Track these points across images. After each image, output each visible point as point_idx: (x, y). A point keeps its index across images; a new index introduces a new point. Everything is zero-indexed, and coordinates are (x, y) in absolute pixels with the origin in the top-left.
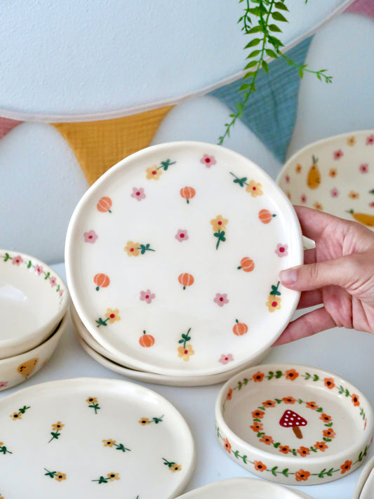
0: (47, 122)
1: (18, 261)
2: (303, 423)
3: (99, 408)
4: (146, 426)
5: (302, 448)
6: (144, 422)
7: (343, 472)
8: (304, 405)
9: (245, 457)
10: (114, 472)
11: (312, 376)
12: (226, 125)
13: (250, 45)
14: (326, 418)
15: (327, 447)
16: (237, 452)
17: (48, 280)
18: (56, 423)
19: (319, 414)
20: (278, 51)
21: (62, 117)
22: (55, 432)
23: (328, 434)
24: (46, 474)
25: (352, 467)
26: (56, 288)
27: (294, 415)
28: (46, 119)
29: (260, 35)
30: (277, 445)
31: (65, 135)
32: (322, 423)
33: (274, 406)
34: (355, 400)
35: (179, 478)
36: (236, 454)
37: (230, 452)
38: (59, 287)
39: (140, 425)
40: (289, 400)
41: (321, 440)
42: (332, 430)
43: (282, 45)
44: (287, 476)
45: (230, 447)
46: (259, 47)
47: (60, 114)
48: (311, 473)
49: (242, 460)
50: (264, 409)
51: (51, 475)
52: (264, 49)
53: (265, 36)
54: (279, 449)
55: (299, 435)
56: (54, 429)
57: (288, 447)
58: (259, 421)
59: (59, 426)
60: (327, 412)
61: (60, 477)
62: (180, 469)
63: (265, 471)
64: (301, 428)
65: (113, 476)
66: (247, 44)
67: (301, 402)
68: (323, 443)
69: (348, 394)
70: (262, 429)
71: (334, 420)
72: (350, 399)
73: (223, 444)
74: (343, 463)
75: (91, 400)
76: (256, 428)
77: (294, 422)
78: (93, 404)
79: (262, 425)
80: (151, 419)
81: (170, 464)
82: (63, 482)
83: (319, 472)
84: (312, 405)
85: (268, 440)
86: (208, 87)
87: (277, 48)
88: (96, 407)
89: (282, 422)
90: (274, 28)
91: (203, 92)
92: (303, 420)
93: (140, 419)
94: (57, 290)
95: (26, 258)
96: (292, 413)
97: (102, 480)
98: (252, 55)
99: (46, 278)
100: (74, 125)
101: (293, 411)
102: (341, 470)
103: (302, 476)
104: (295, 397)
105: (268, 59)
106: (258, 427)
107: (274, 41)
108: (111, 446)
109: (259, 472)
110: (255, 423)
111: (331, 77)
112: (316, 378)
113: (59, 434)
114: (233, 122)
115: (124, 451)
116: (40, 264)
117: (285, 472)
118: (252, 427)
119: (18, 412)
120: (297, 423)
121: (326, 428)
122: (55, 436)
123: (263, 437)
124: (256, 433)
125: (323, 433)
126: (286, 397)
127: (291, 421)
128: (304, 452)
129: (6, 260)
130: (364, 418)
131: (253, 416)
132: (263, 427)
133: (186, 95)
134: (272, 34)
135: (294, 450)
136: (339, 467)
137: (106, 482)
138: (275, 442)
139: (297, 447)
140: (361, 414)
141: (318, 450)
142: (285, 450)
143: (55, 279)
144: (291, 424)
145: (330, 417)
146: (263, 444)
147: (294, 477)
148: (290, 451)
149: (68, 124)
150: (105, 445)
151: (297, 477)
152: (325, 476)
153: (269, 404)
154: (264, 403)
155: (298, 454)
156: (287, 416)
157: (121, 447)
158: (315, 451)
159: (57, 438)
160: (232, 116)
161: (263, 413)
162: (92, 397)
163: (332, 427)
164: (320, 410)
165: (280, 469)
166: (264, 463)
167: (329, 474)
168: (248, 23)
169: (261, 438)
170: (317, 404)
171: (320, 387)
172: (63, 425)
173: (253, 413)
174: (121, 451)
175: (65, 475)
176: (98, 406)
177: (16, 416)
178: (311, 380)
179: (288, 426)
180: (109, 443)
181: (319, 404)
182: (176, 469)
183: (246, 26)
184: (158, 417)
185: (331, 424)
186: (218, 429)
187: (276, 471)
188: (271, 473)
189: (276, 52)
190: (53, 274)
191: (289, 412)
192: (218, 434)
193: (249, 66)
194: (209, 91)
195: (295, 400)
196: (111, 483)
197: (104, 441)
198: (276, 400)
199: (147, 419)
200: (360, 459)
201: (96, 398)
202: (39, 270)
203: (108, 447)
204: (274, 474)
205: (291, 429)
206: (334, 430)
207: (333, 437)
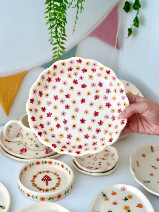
2: (50, 180)
5: (47, 189)
7: (58, 198)
8: (52, 174)
11: (57, 163)
13: (54, 49)
15: (56, 189)
16: (22, 190)
19: (57, 177)
20: (64, 51)
23: (58, 184)
25: (62, 197)
29: (57, 45)
30: (38, 188)
32: (57, 180)
33: (42, 174)
34: (70, 172)
40: (48, 172)
42: (59, 183)
43: (65, 49)
44: (37, 199)
45: (20, 188)
46: (57, 50)
48: (46, 198)
52: (59, 50)
53: (59, 46)
54: (38, 189)
55: (47, 184)
57: (42, 188)
58: (35, 179)
63: (30, 197)
64: (49, 182)
66: (53, 49)
67: (52, 172)
68: (55, 187)
69: (68, 170)
70: (34, 182)
71: (61, 180)
72: (68, 172)
73: (18, 186)
74: (58, 195)
77: (47, 180)
83: (48, 198)
84: (55, 174)
85: (35, 186)
86: (40, 64)
87: (64, 50)
89: (42, 180)
90: (62, 43)
91: (39, 65)
92: (51, 179)
96: (47, 176)
98: (55, 53)
102: (57, 197)
103: (42, 199)
105: (60, 54)
106: (33, 181)
107: (62, 47)
109: (28, 197)
110: (33, 180)
112: (59, 164)
117: (36, 197)
118: (31, 181)
121: (58, 182)
124: (32, 183)
125: (56, 184)
126: (48, 170)
128: (47, 191)
133: (33, 67)
134: (62, 45)
136: (56, 197)
138: (38, 186)
139: (45, 189)
141: (52, 190)
142: (40, 189)
144: (45, 180)
145: (60, 178)
147: (40, 199)
148: (42, 190)
152: (51, 199)
153: (40, 173)
154: (38, 173)
155: (45, 191)
156: (45, 177)
158: (51, 190)
161: (37, 176)
167: (53, 198)
168: (52, 41)
169: (33, 185)
171: (60, 167)
178: (57, 165)
179: (44, 181)
181: (58, 174)
183: (51, 42)
187: (34, 197)
188: (32, 198)
189: (63, 52)
193: (54, 56)
194: (42, 65)
195: (50, 172)
198: (43, 171)
200: (65, 194)
206: (61, 183)
207: (59, 185)
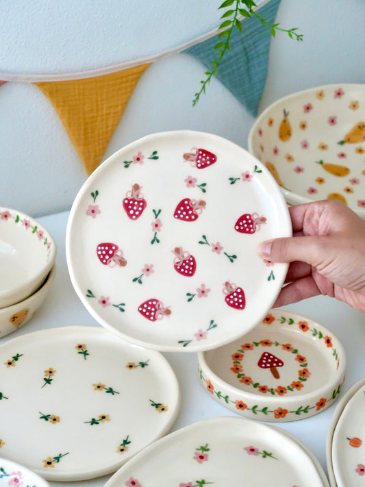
0: (30, 81)
1: (6, 216)
2: (280, 364)
3: (88, 354)
4: (133, 370)
5: (279, 387)
6: (131, 366)
7: (318, 409)
8: (280, 347)
9: (226, 398)
10: (105, 414)
11: (288, 319)
12: (202, 82)
13: (224, 5)
14: (301, 359)
15: (302, 386)
16: (219, 393)
17: (36, 234)
18: (48, 369)
19: (295, 356)
20: (251, 11)
21: (44, 76)
22: (47, 377)
23: (304, 373)
24: (41, 418)
25: (327, 404)
26: (43, 241)
27: (272, 357)
28: (28, 79)
30: (256, 385)
31: (48, 94)
32: (298, 363)
33: (252, 349)
34: (328, 341)
35: (166, 418)
36: (219, 394)
37: (212, 393)
38: (46, 240)
39: (128, 370)
40: (266, 343)
41: (297, 380)
42: (306, 370)
43: (254, 5)
44: (266, 414)
45: (213, 388)
46: (233, 7)
47: (43, 74)
48: (289, 411)
49: (224, 400)
50: (243, 352)
51: (46, 418)
52: (237, 9)
54: (258, 388)
55: (276, 375)
56: (46, 375)
57: (266, 387)
58: (239, 363)
59: (51, 372)
60: (302, 353)
61: (55, 420)
62: (167, 410)
63: (245, 410)
64: (278, 369)
65: (104, 417)
66: (221, 4)
67: (277, 344)
68: (299, 382)
69: (321, 336)
70: (241, 371)
71: (308, 361)
72: (323, 341)
73: (206, 385)
74: (318, 401)
75: (80, 347)
76: (236, 369)
77: (271, 364)
78: (83, 350)
79: (241, 367)
80: (137, 364)
81: (157, 406)
82: (57, 424)
83: (296, 410)
84: (288, 347)
85: (247, 381)
86: (183, 45)
87: (250, 7)
88: (85, 353)
89: (260, 364)
91: (179, 49)
92: (279, 361)
93: (127, 364)
94: (45, 243)
95: (14, 213)
96: (270, 355)
97: (94, 422)
98: (225, 16)
99: (34, 232)
100: (56, 84)
101: (270, 353)
102: (317, 407)
103: (280, 414)
104: (273, 340)
105: (240, 17)
106: (237, 369)
107: (246, 1)
108: (101, 390)
109: (240, 411)
110: (234, 365)
111: (301, 36)
112: (291, 322)
113: (51, 380)
114: (209, 79)
115: (113, 394)
116: (28, 219)
117: (265, 410)
118: (232, 369)
119: (11, 359)
120: (275, 365)
121: (302, 369)
122: (48, 381)
123: (243, 378)
124: (237, 374)
125: (298, 373)
126: (263, 339)
127: (268, 363)
128: (282, 391)
130: (336, 358)
131: (234, 359)
132: (243, 368)
133: (163, 53)
135: (272, 389)
136: (315, 405)
137: (97, 423)
138: (255, 382)
139: (275, 387)
140: (334, 354)
141: (295, 389)
142: (263, 389)
143: (43, 232)
144: (268, 365)
145: (305, 358)
146: (243, 385)
147: (273, 414)
148: (268, 390)
149: (50, 83)
150: (96, 389)
151: (276, 414)
152: (302, 413)
153: (248, 347)
154: (243, 346)
155: (276, 393)
156: (265, 358)
157: (110, 391)
158: (291, 390)
159: (50, 383)
160: (207, 73)
161: (242, 356)
162: (81, 344)
163: (307, 367)
164: (296, 351)
165: (260, 408)
166: (245, 402)
167: (306, 411)
169: (241, 379)
170: (292, 347)
171: (295, 329)
172: (55, 371)
173: (233, 356)
174: (110, 394)
175: (58, 418)
176: (87, 353)
177: (10, 364)
178: (286, 323)
179: (266, 367)
180: (99, 387)
181: (294, 346)
182: (163, 409)
184: (144, 361)
185: (306, 365)
186: (201, 372)
187: (256, 409)
188: (251, 411)
189: (250, 13)
190: (40, 228)
191: (266, 355)
192: (201, 376)
193: (222, 26)
194: (185, 49)
195: (271, 343)
196: (102, 424)
197: (94, 385)
198: (254, 343)
199: (134, 364)
200: (334, 397)
201: (84, 345)
202: (26, 224)
203: (98, 391)
204: (254, 412)
205: (269, 369)
206: (309, 370)
207: (308, 376)
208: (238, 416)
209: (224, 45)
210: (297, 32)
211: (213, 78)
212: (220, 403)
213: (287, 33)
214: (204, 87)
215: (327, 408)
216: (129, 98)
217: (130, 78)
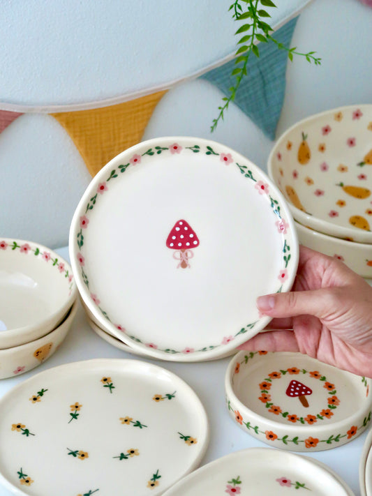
0: (47, 112)
1: (25, 249)
2: (309, 392)
3: (113, 387)
4: (160, 402)
5: (309, 416)
6: (157, 399)
7: (349, 438)
8: (308, 375)
9: (256, 428)
10: (134, 448)
12: (220, 108)
13: (240, 31)
14: (330, 386)
15: (332, 414)
16: (249, 423)
17: (56, 266)
18: (74, 404)
19: (323, 383)
20: (267, 36)
21: (60, 107)
22: (74, 412)
23: (333, 401)
24: (70, 454)
25: (358, 432)
26: (64, 273)
27: (300, 385)
28: (45, 110)
29: (249, 21)
30: (285, 415)
31: (64, 125)
32: (326, 391)
33: (280, 377)
35: (196, 451)
36: (248, 425)
37: (241, 423)
38: (67, 272)
39: (155, 401)
40: (294, 371)
41: (326, 408)
42: (336, 398)
43: (271, 30)
44: (297, 444)
45: (242, 419)
46: (249, 32)
47: (59, 104)
48: (320, 439)
49: (254, 430)
50: (270, 381)
51: (74, 454)
52: (254, 33)
53: (255, 22)
54: (287, 418)
55: (305, 404)
56: (72, 410)
57: (295, 416)
58: (267, 392)
59: (77, 407)
60: (330, 380)
61: (83, 455)
62: (196, 443)
63: (276, 440)
64: (307, 397)
65: (132, 452)
66: (237, 30)
67: (305, 372)
68: (329, 410)
70: (270, 400)
71: (337, 388)
73: (235, 416)
74: (349, 429)
75: (105, 380)
76: (265, 399)
77: (300, 392)
78: (108, 383)
79: (270, 396)
80: (164, 396)
81: (186, 438)
82: (86, 460)
83: (327, 439)
84: (315, 375)
85: (276, 410)
86: (200, 71)
87: (267, 32)
88: (111, 386)
89: (288, 392)
90: (263, 13)
91: (195, 75)
92: (308, 389)
93: (153, 396)
94: (66, 276)
95: (33, 246)
96: (298, 383)
97: (123, 457)
98: (243, 40)
99: (54, 264)
100: (72, 114)
101: (298, 381)
103: (311, 443)
104: (300, 367)
105: (256, 42)
106: (266, 398)
107: (264, 26)
108: (128, 424)
109: (270, 441)
110: (262, 395)
111: (319, 59)
113: (78, 415)
114: (227, 105)
115: (141, 427)
116: (48, 251)
117: (295, 440)
118: (260, 398)
119: (36, 395)
120: (303, 393)
121: (331, 396)
122: (75, 416)
123: (272, 408)
124: (265, 404)
125: (327, 401)
126: (291, 368)
127: (297, 391)
128: (312, 420)
129: (14, 249)
130: (365, 385)
131: (261, 388)
132: (271, 398)
133: (178, 80)
134: (262, 19)
135: (302, 418)
136: (346, 434)
137: (126, 458)
138: (284, 411)
139: (304, 416)
140: (363, 381)
141: (325, 418)
142: (293, 419)
143: (63, 265)
144: (297, 393)
145: (333, 385)
146: (272, 414)
147: (304, 444)
148: (298, 419)
149: (66, 113)
150: (123, 423)
151: (307, 444)
152: (333, 442)
153: (275, 375)
154: (269, 375)
155: (306, 422)
156: (293, 386)
157: (138, 424)
158: (321, 418)
159: (76, 418)
160: (224, 99)
161: (270, 385)
162: (106, 377)
163: (336, 395)
164: (324, 379)
165: (291, 438)
166: (275, 432)
167: (337, 439)
168: (238, 11)
169: (269, 408)
170: (320, 373)
172: (81, 406)
173: (260, 385)
174: (138, 427)
175: (87, 453)
176: (113, 386)
177: (35, 399)
179: (294, 396)
180: (126, 421)
181: (322, 374)
182: (192, 442)
183: (236, 13)
184: (171, 393)
185: (335, 392)
186: (229, 402)
187: (287, 439)
188: (282, 442)
189: (265, 37)
190: (61, 261)
191: (294, 383)
192: (229, 406)
193: (239, 52)
194: (201, 74)
195: (299, 371)
196: (131, 459)
197: (121, 419)
198: (281, 371)
199: (160, 396)
200: (365, 424)
201: (110, 378)
202: (46, 257)
203: (125, 425)
204: (285, 442)
205: (297, 398)
206: (339, 398)
207: (338, 404)
208: (269, 447)
209: (242, 71)
210: (315, 55)
211: (231, 104)
212: (250, 434)
213: (305, 57)
214: (222, 113)
215: (358, 436)
216: (146, 126)
217: (146, 105)
